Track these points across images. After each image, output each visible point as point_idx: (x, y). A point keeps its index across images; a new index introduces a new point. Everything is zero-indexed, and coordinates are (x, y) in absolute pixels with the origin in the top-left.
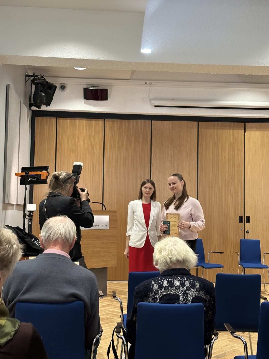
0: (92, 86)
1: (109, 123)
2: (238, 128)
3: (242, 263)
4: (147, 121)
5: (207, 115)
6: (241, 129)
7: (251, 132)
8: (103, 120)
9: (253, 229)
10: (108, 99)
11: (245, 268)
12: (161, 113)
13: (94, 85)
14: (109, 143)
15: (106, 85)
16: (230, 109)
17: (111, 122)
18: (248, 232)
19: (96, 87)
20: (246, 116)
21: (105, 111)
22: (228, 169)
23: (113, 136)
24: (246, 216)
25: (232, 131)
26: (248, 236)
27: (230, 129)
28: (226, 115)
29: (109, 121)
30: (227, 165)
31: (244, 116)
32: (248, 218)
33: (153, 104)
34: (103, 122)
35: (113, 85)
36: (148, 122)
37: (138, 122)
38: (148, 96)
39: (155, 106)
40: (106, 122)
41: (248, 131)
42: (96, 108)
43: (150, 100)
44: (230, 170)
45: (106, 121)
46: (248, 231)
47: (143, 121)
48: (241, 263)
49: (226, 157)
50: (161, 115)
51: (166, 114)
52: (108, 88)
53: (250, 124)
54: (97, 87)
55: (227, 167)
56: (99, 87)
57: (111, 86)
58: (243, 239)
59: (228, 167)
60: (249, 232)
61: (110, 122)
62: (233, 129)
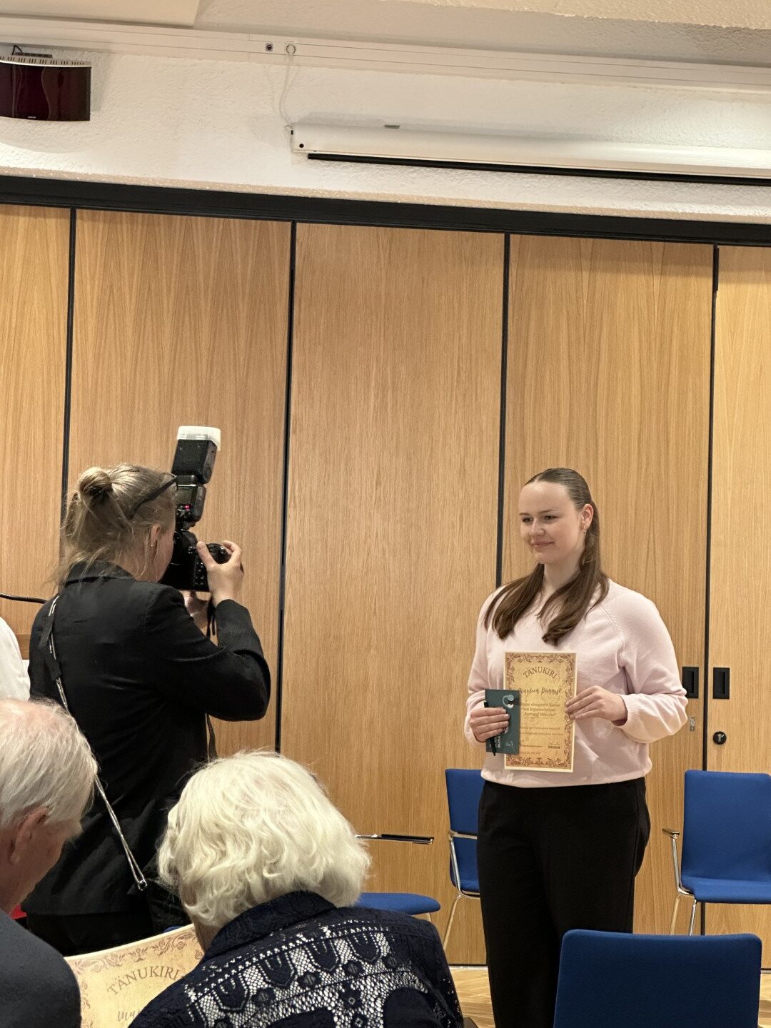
0: (17, 50)
1: (91, 226)
2: (686, 268)
3: (689, 879)
4: (274, 225)
5: (546, 203)
6: (698, 275)
7: (743, 287)
8: (67, 211)
9: (742, 723)
10: (89, 114)
11: (702, 902)
12: (337, 189)
13: (24, 46)
14: (92, 322)
15: (83, 50)
16: (649, 182)
17: (104, 222)
18: (720, 739)
19: (33, 55)
20: (719, 216)
21: (73, 170)
22: (639, 453)
23: (111, 287)
24: (715, 669)
25: (656, 281)
26: (719, 758)
27: (651, 272)
28: (633, 208)
29: (93, 219)
30: (635, 435)
31: (714, 215)
32: (722, 677)
33: (302, 146)
34: (67, 223)
35: (113, 48)
36: (277, 230)
37: (232, 225)
38: (280, 108)
39: (312, 157)
40: (78, 222)
41: (728, 281)
42: (34, 153)
43: (290, 130)
44: (647, 459)
45: (82, 218)
46: (722, 733)
47: (253, 222)
48: (686, 878)
49: (630, 399)
50: (338, 197)
51: (361, 194)
52: (89, 63)
53: (739, 249)
54: (38, 59)
55: (635, 443)
56: (50, 56)
57: (106, 52)
58: (700, 768)
59: (639, 446)
60: (724, 739)
61: (101, 226)
62: (662, 273)
